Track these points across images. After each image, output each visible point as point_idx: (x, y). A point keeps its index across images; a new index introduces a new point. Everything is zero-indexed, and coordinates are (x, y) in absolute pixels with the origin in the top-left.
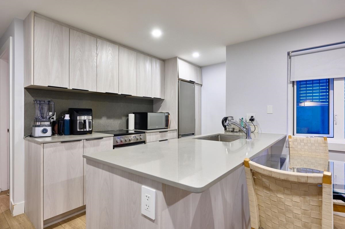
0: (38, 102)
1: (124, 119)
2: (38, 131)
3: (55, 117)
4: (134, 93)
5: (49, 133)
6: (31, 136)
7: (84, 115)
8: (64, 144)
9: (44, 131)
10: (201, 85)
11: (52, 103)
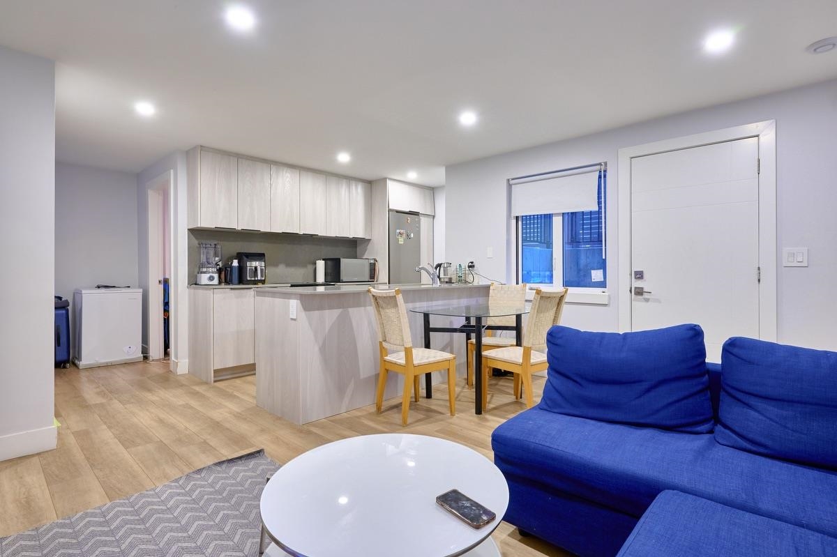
0: (204, 246)
1: (310, 268)
2: (204, 279)
3: (220, 263)
4: (321, 232)
5: (216, 281)
6: (196, 284)
7: (255, 260)
8: (233, 291)
9: (211, 278)
10: (434, 217)
11: (219, 246)
